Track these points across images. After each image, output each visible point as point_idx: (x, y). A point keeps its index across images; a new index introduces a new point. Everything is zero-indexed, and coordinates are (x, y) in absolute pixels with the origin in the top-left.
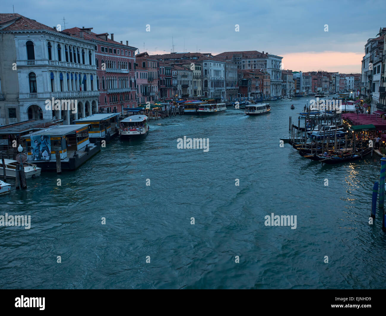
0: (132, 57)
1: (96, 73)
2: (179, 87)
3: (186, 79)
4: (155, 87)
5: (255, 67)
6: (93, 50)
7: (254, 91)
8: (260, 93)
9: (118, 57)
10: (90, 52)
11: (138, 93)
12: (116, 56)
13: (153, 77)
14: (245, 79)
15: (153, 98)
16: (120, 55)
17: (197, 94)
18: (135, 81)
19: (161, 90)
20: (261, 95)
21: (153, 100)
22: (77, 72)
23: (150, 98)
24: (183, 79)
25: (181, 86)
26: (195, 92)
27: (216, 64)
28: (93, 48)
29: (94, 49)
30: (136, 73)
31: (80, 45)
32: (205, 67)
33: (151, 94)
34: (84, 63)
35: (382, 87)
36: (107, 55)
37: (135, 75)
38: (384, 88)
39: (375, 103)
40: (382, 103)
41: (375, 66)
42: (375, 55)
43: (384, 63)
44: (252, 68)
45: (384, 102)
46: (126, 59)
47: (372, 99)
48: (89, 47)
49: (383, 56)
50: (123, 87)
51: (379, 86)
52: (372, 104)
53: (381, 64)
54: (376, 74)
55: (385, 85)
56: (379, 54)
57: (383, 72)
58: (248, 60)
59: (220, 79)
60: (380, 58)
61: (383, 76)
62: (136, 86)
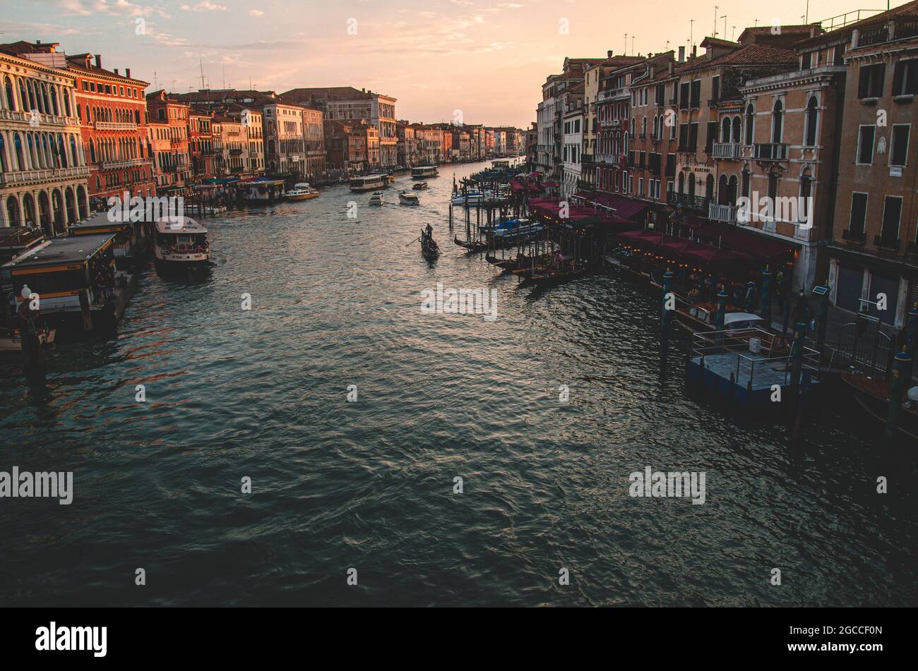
0: (140, 100)
1: (79, 132)
2: (226, 154)
3: (237, 139)
4: (185, 156)
5: (351, 117)
6: (70, 87)
7: (352, 158)
8: (363, 161)
9: (115, 100)
10: (65, 91)
11: (155, 167)
12: (110, 99)
13: (180, 137)
14: (337, 138)
15: (182, 176)
16: (119, 97)
17: (257, 166)
18: (149, 146)
19: (193, 159)
20: (365, 165)
21: (182, 179)
22: (46, 131)
23: (176, 176)
24: (231, 139)
25: (228, 151)
26: (254, 162)
27: (288, 112)
28: (70, 84)
29: (72, 85)
30: (149, 131)
31: (47, 78)
32: (268, 116)
33: (178, 169)
34: (56, 113)
35: (587, 155)
36: (94, 97)
37: (147, 133)
38: (591, 156)
39: (570, 178)
40: (587, 180)
41: (567, 121)
42: (565, 102)
43: (586, 117)
44: (345, 117)
45: (590, 179)
46: (129, 103)
47: (563, 171)
48: (63, 83)
49: (584, 105)
50: (128, 158)
51: (581, 152)
52: (563, 180)
53: (581, 118)
54: (569, 133)
55: (590, 151)
56: (573, 102)
57: (586, 132)
58: (338, 103)
59: (295, 138)
60: (579, 109)
61: (585, 137)
62: (151, 154)
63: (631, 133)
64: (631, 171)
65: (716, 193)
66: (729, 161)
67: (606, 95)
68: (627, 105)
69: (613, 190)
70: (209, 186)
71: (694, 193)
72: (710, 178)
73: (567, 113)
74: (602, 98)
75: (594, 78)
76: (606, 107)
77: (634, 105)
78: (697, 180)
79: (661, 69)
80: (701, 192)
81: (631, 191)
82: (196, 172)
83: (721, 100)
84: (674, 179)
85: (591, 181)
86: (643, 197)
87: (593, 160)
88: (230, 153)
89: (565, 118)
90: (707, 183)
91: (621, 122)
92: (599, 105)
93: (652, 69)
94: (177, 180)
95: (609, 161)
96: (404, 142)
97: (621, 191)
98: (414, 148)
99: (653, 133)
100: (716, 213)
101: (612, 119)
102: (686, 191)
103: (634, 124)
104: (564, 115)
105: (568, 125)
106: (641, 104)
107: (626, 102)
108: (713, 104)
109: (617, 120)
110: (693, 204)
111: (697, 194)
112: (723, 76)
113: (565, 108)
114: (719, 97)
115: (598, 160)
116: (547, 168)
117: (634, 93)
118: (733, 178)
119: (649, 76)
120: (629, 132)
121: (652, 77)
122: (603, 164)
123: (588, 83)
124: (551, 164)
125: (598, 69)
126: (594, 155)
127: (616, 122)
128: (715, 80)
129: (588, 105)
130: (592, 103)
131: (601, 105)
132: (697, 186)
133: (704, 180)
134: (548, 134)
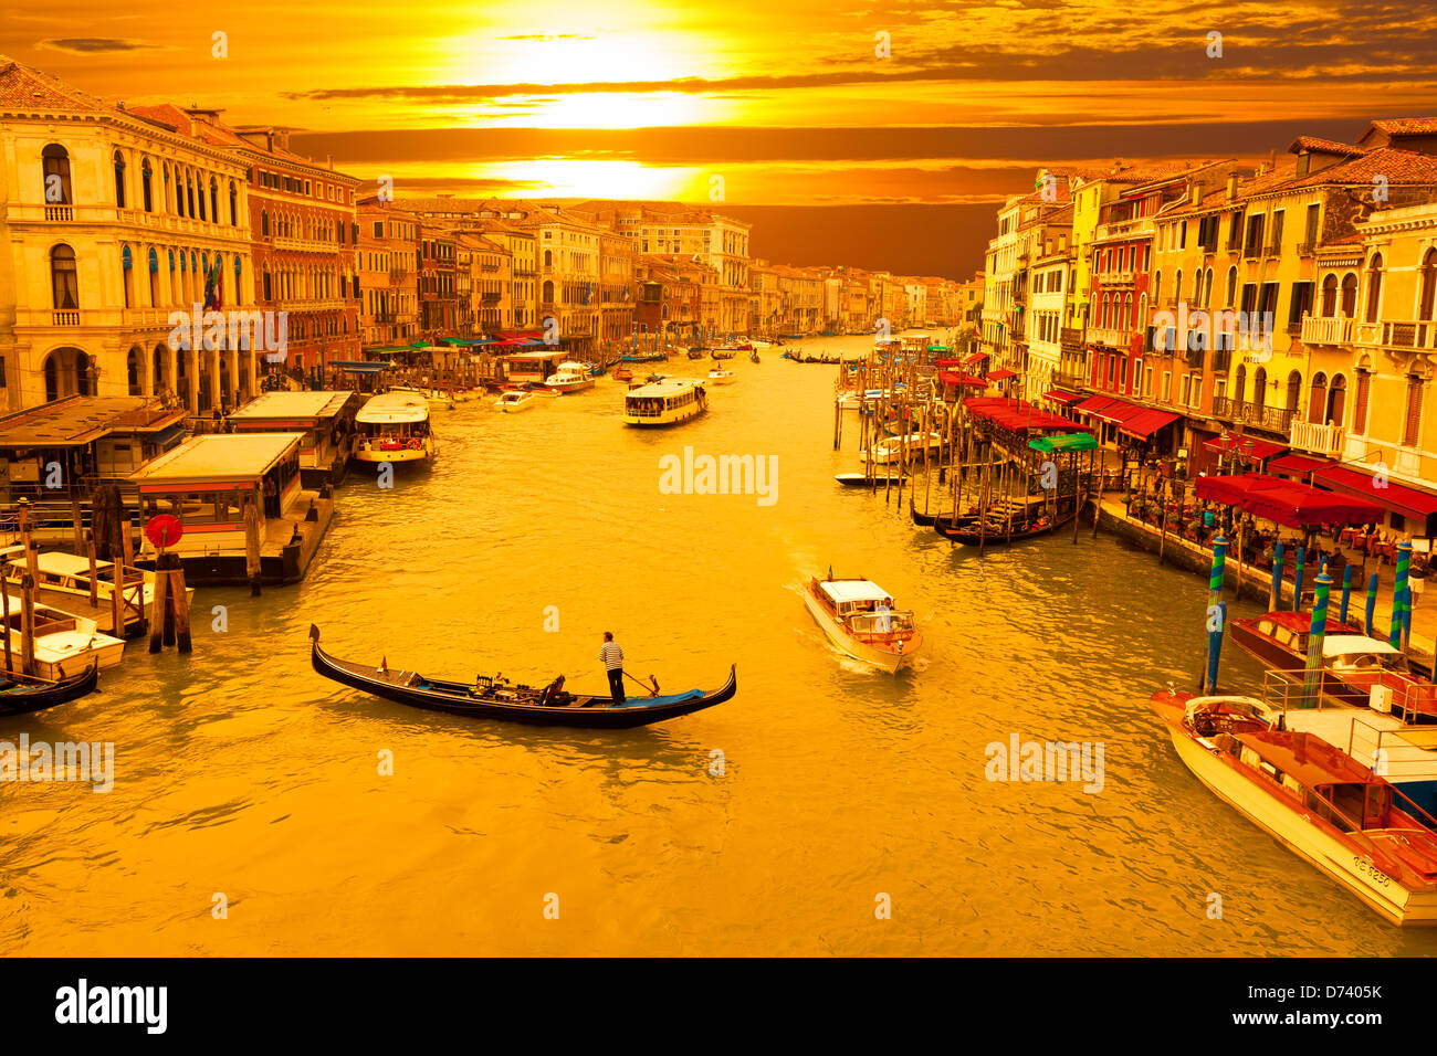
0: (346, 204)
1: (249, 252)
2: (476, 299)
3: (494, 277)
4: (411, 299)
5: (677, 250)
6: (240, 180)
7: (677, 317)
8: (693, 323)
9: (308, 203)
10: (232, 185)
11: (362, 313)
12: (301, 202)
13: (404, 268)
14: (653, 283)
15: (404, 329)
16: (315, 199)
17: (524, 321)
18: (356, 279)
19: (425, 306)
20: (695, 330)
21: (404, 335)
22: (197, 246)
23: (395, 329)
24: (486, 276)
25: (480, 297)
26: (519, 314)
27: (578, 237)
28: (241, 174)
29: (244, 177)
30: (356, 255)
31: (207, 164)
32: (546, 242)
33: (399, 319)
34: (215, 220)
35: (1070, 330)
36: (276, 197)
37: (354, 259)
38: (1078, 331)
39: (1038, 367)
40: (1069, 371)
41: (1039, 271)
42: (1035, 241)
43: (1073, 267)
44: (668, 250)
45: (1076, 369)
46: (329, 210)
47: (1027, 355)
48: (230, 172)
49: (1071, 247)
50: (321, 297)
51: (1060, 325)
52: (1026, 369)
53: (1064, 268)
54: (1041, 291)
55: (1077, 324)
56: (1051, 240)
57: (1072, 290)
58: (657, 228)
59: (588, 280)
60: (1061, 252)
61: (1070, 300)
62: (358, 294)
63: (1153, 295)
64: (1148, 359)
65: (1306, 402)
66: (1333, 348)
67: (1112, 231)
68: (1148, 248)
69: (1116, 389)
70: (447, 349)
71: (1262, 402)
72: (1295, 378)
73: (1039, 258)
74: (1103, 236)
75: (1092, 202)
76: (1110, 251)
77: (1161, 249)
78: (1270, 379)
79: (1210, 189)
80: (1276, 399)
81: (1148, 393)
82: (425, 325)
83: (1322, 245)
84: (1227, 376)
85: (1076, 373)
86: (1170, 403)
87: (1082, 339)
88: (483, 298)
89: (1035, 267)
90: (1290, 384)
91: (1135, 276)
92: (1096, 247)
93: (1196, 190)
94: (395, 336)
95: (1112, 339)
96: (758, 294)
97: (1129, 391)
98: (776, 304)
99: (1193, 296)
100: (1306, 437)
101: (1120, 270)
102: (1249, 395)
103: (1158, 279)
104: (1034, 262)
105: (1039, 278)
106: (1173, 247)
107: (1145, 244)
108: (1307, 251)
109: (1128, 273)
110: (1261, 419)
111: (1268, 402)
112: (1329, 203)
113: (1036, 251)
114: (1319, 239)
115: (1092, 338)
116: (998, 348)
117: (1161, 227)
118: (1339, 378)
119: (1191, 201)
120: (1149, 294)
121: (1195, 202)
122: (1099, 348)
123: (1080, 210)
124: (1008, 342)
125: (1099, 187)
126: (1085, 330)
127: (1126, 276)
128: (1314, 208)
129: (1077, 247)
130: (1085, 244)
131: (1101, 247)
132: (1269, 390)
133: (1284, 380)
134: (1003, 292)
